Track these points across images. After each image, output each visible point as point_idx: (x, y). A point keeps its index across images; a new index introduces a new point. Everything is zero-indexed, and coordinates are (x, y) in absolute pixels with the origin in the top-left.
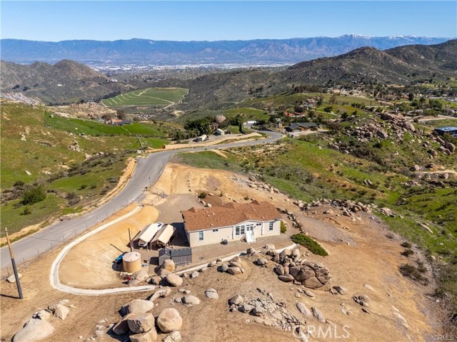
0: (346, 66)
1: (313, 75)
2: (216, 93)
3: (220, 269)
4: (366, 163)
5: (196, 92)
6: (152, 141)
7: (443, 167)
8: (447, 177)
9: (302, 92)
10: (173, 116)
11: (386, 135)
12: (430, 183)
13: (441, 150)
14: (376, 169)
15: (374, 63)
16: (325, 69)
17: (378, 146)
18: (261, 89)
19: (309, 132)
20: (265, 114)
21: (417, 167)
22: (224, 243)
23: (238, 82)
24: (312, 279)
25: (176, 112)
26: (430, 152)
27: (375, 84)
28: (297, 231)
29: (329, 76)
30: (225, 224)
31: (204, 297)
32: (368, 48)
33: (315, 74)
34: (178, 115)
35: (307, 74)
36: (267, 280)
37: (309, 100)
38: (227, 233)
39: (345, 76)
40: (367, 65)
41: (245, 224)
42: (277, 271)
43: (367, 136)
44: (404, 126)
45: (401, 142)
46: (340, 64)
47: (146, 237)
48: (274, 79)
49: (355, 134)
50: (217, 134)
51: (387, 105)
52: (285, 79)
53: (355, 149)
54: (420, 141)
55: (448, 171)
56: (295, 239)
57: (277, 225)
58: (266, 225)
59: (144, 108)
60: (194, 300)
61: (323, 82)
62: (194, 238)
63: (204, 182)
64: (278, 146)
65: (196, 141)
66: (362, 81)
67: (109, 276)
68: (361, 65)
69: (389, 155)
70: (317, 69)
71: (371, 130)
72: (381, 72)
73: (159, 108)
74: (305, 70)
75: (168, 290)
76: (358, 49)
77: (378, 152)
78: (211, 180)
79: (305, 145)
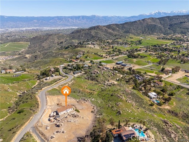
0: (93, 33)
1: (82, 37)
2: (44, 44)
3: (65, 118)
4: (94, 82)
5: (34, 44)
6: (32, 82)
7: (112, 80)
8: (112, 83)
9: (78, 48)
10: (26, 58)
11: (99, 73)
12: (109, 85)
13: (112, 75)
14: (96, 84)
15: (102, 32)
16: (85, 34)
17: (97, 76)
18: (62, 43)
19: (80, 74)
20: (66, 60)
21: (106, 81)
22: (64, 113)
23: (52, 39)
24: (77, 116)
25: (27, 56)
26: (109, 76)
27: (103, 40)
28: (76, 109)
29: (87, 37)
30: (64, 111)
31: (64, 121)
32: (99, 26)
33: (82, 36)
34: (28, 57)
35: (79, 36)
36: (71, 118)
37: (80, 53)
38: (65, 112)
39: (93, 37)
40: (100, 32)
41: (67, 110)
42: (73, 116)
43: (94, 73)
44: (103, 69)
45: (103, 74)
46: (91, 32)
47: (52, 115)
48: (67, 38)
49: (92, 73)
50: (52, 76)
51: (106, 51)
52: (71, 38)
53: (92, 78)
54: (107, 73)
55: (113, 81)
56: (75, 110)
57: (72, 109)
58: (71, 109)
59: (9, 53)
60: (63, 122)
61: (85, 39)
62: (60, 114)
63: (57, 100)
64: (71, 82)
65: (46, 79)
66: (98, 39)
68: (98, 32)
69: (99, 79)
70: (83, 34)
71: (95, 72)
72: (105, 35)
73: (17, 52)
74: (78, 34)
75: (60, 121)
76: (96, 26)
77: (97, 78)
78: (58, 100)
79: (79, 79)
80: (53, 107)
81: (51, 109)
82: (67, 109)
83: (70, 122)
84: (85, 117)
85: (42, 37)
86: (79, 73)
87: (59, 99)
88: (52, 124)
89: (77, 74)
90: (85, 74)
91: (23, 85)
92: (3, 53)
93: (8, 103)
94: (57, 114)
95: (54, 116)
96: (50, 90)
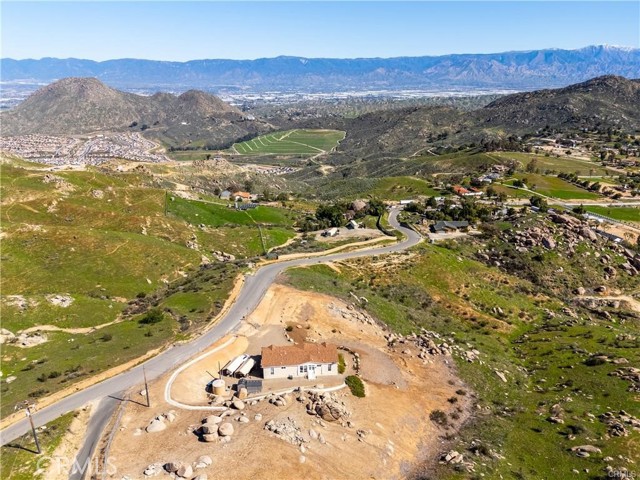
0: (575, 104)
1: (523, 118)
2: (383, 139)
3: (270, 401)
4: (514, 281)
5: (355, 137)
7: (618, 292)
8: (617, 305)
9: (493, 150)
10: (320, 174)
11: (552, 245)
12: (593, 312)
13: (623, 268)
14: (524, 290)
15: (621, 100)
16: (541, 108)
17: (538, 259)
18: (445, 136)
19: (458, 233)
20: (431, 187)
21: (582, 290)
22: (290, 378)
23: (414, 123)
24: (328, 415)
25: (324, 169)
26: (607, 270)
27: (615, 133)
28: (354, 373)
29: (548, 118)
31: (252, 419)
32: (612, 77)
33: (526, 115)
34: (326, 172)
35: (514, 115)
36: (299, 415)
37: (497, 167)
38: (293, 370)
39: (572, 119)
40: (609, 103)
41: (308, 364)
42: (308, 407)
43: (528, 243)
44: (581, 233)
45: (571, 255)
46: (567, 101)
48: (465, 120)
49: (515, 240)
50: (350, 227)
51: (618, 173)
52: (482, 121)
53: (509, 260)
54: (598, 255)
55: (624, 298)
56: (348, 380)
57: (335, 367)
58: (325, 367)
59: (286, 158)
60: (245, 420)
61: (537, 128)
62: (267, 372)
63: (299, 311)
64: (404, 257)
65: (324, 235)
66: (596, 129)
67: (202, 396)
68: (599, 103)
69: (549, 271)
70: (529, 107)
71: (535, 236)
72: (630, 114)
73: (305, 158)
74: (512, 108)
75: (233, 411)
76: (596, 79)
77: (537, 267)
78: (308, 311)
79: (443, 254)
80: (264, 333)
81: (250, 339)
82: (308, 360)
83: (272, 434)
84: (379, 433)
85: (384, 116)
86: (453, 230)
87: (313, 309)
88: (193, 411)
89: (446, 231)
90: (479, 237)
91: (242, 236)
92: (270, 157)
93: (149, 282)
94: (257, 371)
95: (238, 375)
96: (303, 265)
